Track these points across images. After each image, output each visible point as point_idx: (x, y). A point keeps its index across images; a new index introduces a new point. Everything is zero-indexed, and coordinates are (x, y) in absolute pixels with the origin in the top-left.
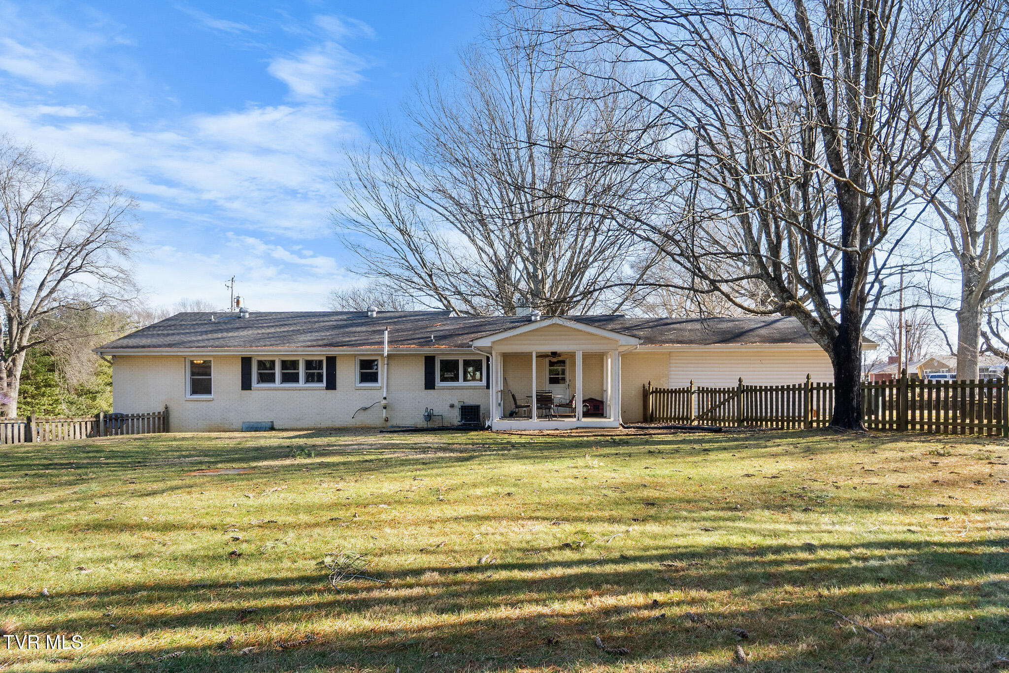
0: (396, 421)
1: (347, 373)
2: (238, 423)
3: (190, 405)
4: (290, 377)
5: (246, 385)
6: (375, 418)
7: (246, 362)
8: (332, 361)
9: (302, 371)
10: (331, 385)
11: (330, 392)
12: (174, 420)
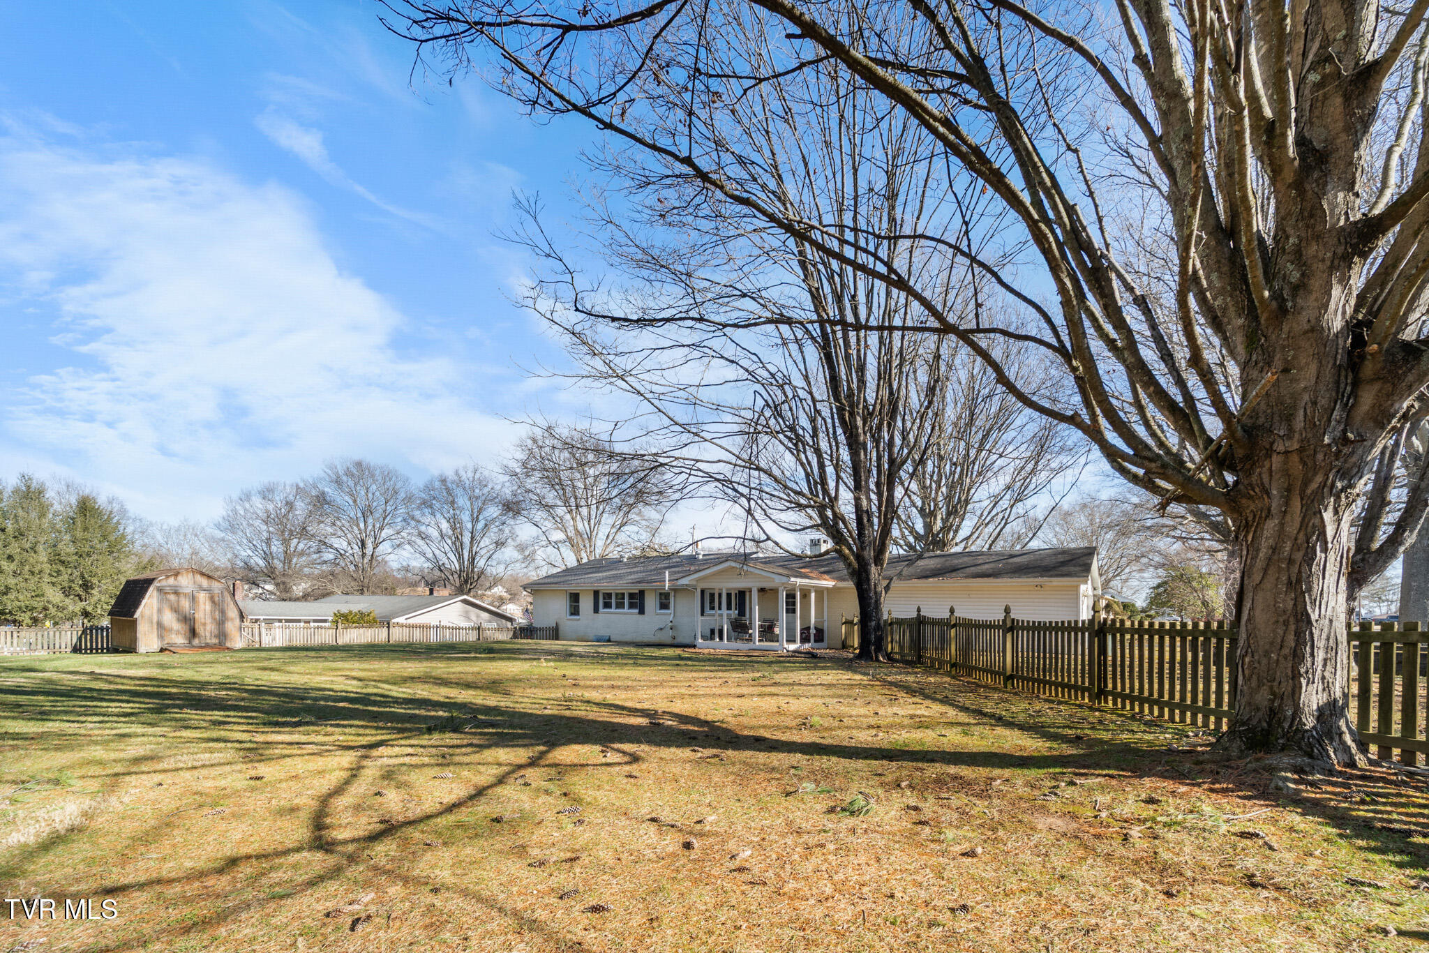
0: (680, 640)
1: (651, 602)
2: (592, 636)
3: (569, 623)
4: (620, 605)
5: (596, 610)
6: (666, 637)
7: (596, 593)
8: (642, 593)
9: (626, 601)
10: (642, 612)
11: (641, 617)
12: (561, 633)
